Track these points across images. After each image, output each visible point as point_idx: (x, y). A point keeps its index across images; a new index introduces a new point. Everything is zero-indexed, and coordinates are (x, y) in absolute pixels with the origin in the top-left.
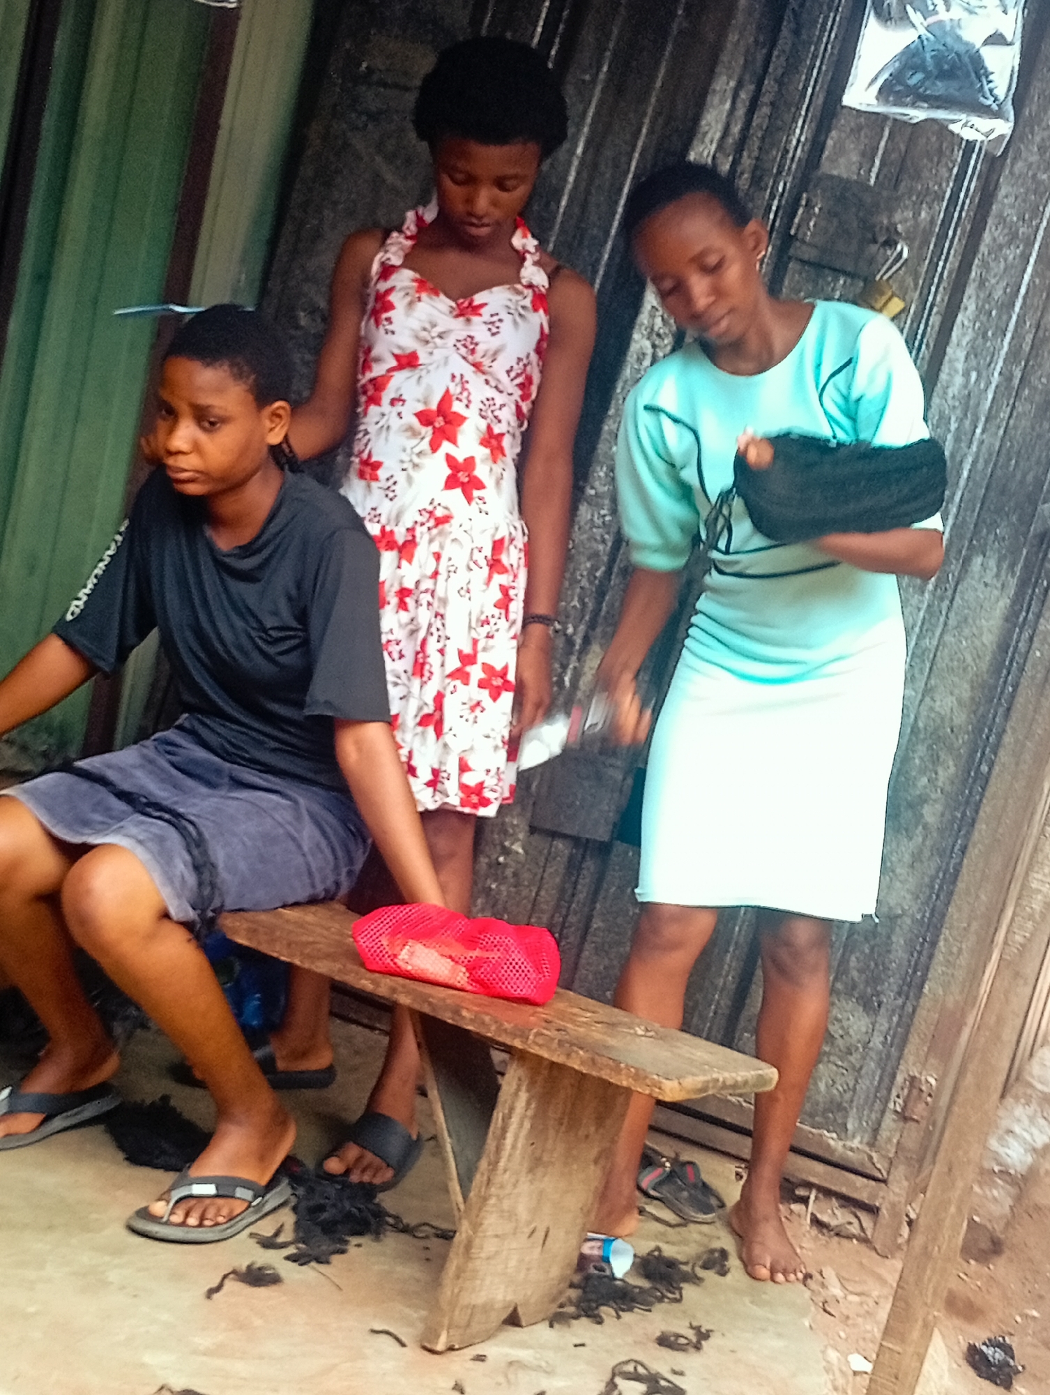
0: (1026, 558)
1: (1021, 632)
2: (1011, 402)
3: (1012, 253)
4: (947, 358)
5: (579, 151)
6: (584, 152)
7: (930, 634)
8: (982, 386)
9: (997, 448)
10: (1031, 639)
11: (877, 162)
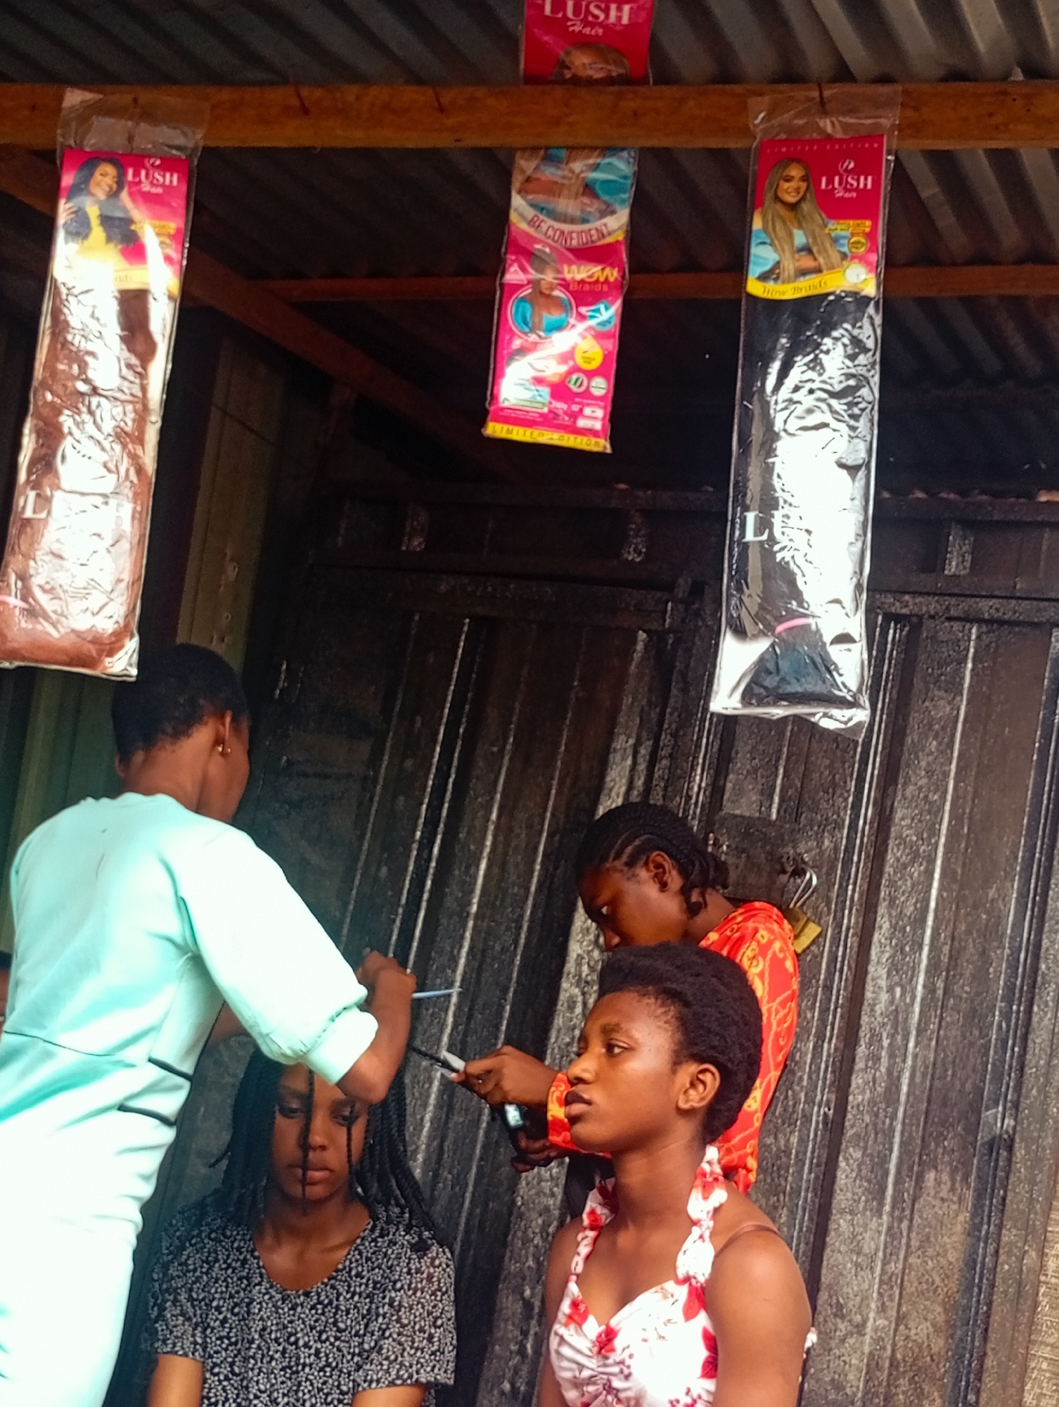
0: (979, 1169)
1: (985, 1248)
2: (939, 1012)
3: (916, 870)
4: (869, 977)
5: (494, 816)
6: (499, 817)
7: (894, 1257)
8: (908, 1000)
9: (932, 1059)
10: (997, 1252)
11: (776, 799)
